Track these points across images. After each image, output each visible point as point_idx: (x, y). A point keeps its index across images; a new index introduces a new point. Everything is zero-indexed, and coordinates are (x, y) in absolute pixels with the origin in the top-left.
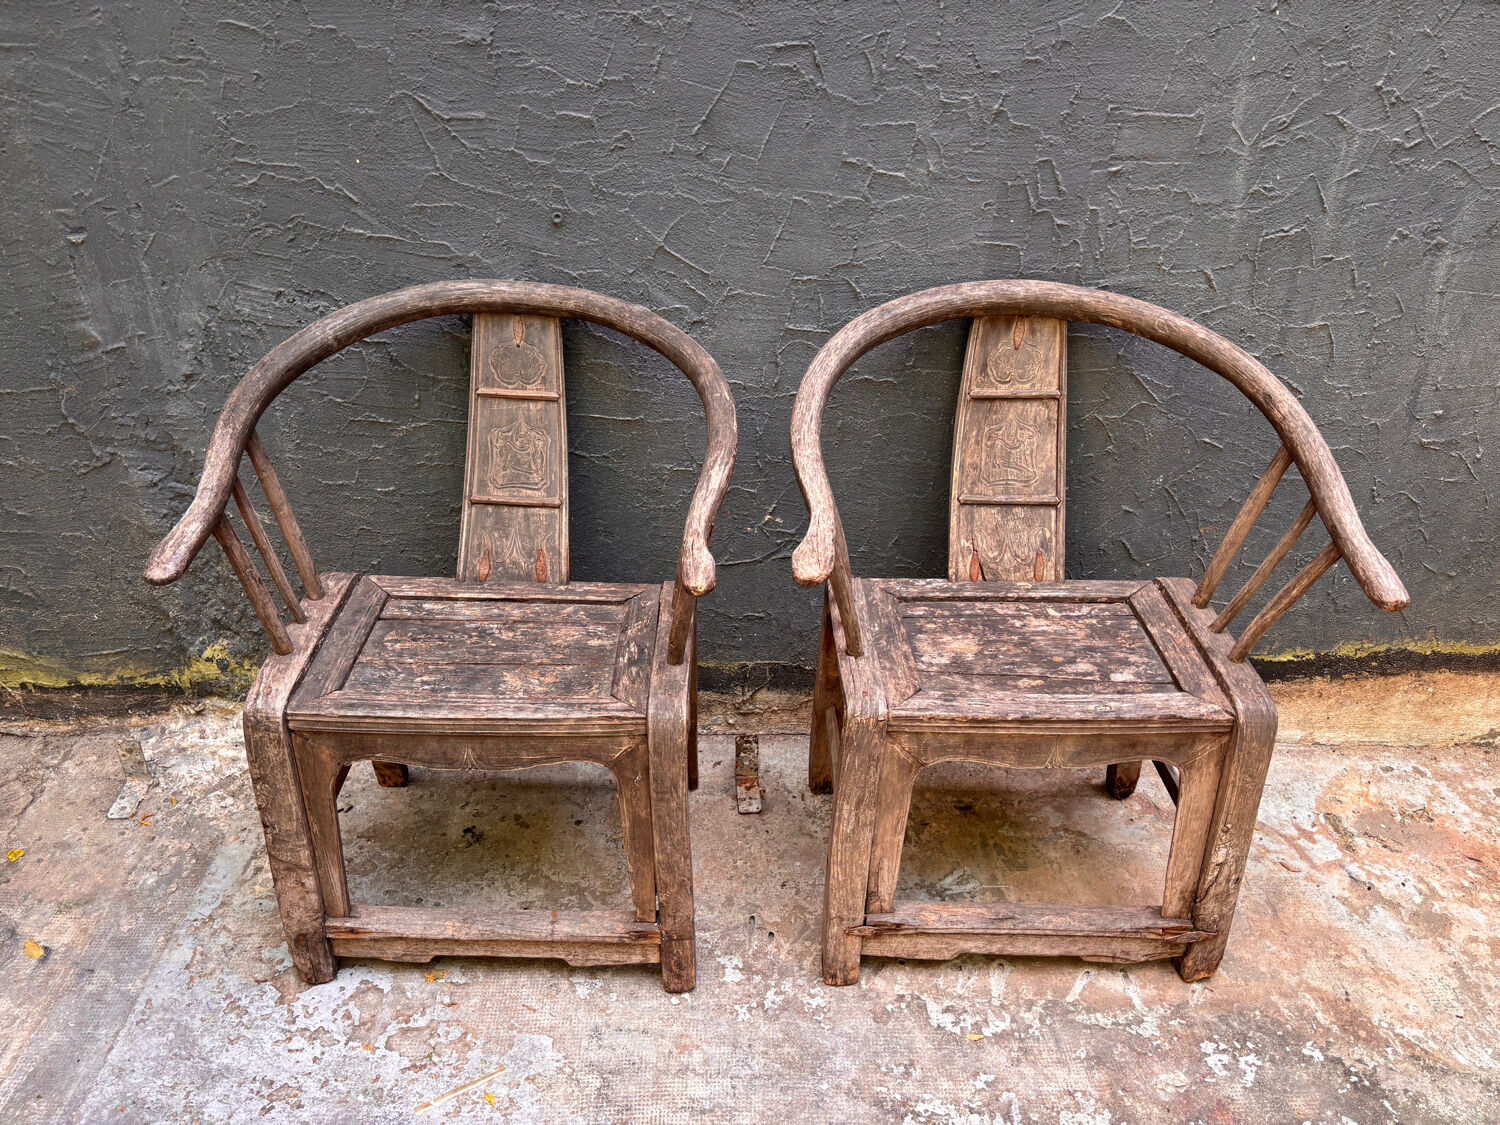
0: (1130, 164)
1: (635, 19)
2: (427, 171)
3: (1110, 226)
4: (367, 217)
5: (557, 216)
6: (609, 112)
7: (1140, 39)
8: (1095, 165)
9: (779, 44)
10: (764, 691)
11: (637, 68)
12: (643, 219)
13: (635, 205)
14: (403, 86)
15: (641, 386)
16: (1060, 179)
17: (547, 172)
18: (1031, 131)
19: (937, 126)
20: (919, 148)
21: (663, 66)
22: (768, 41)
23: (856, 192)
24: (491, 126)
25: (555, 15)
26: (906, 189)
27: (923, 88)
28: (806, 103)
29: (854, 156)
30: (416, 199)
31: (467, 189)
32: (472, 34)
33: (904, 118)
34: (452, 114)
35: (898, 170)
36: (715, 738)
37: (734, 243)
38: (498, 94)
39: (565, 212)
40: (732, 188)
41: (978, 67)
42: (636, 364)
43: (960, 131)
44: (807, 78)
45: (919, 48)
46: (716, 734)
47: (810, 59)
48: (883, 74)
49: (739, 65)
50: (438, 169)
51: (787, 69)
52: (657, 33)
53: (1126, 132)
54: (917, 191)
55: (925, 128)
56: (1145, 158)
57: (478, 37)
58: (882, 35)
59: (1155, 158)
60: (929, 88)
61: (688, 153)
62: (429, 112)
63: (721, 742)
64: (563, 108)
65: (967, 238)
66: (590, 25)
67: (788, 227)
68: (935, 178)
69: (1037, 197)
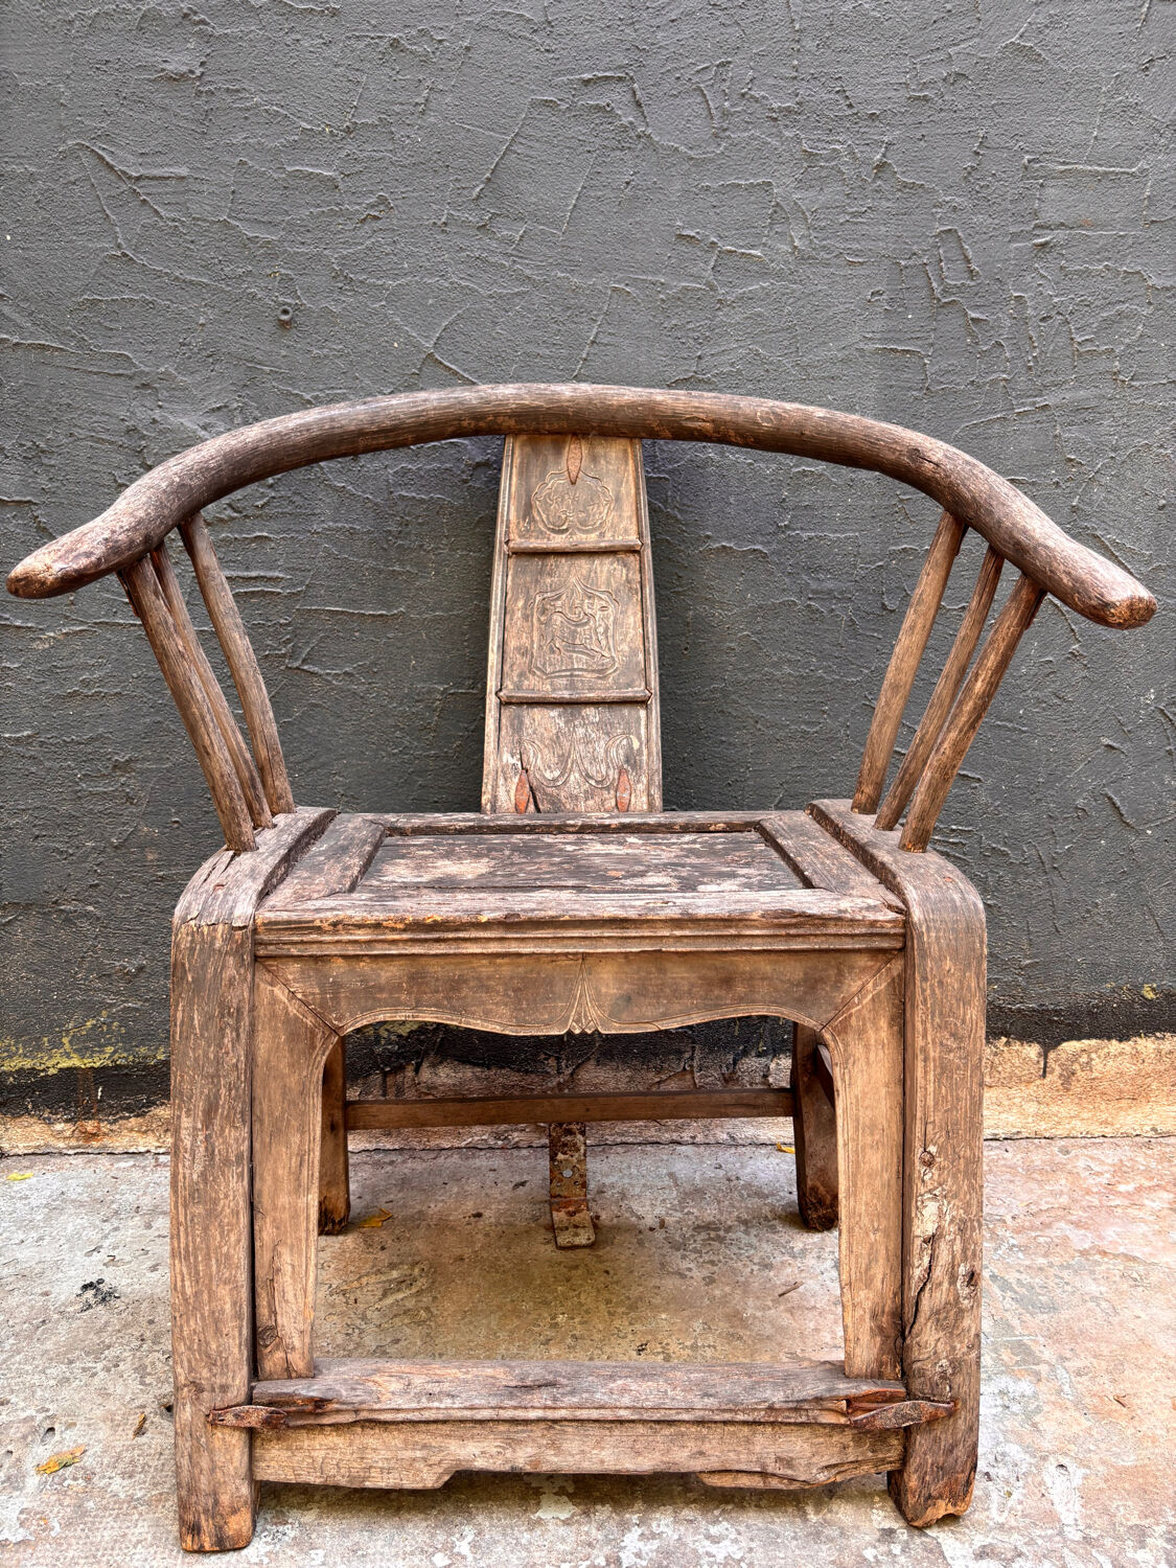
0: (1061, 234)
1: (395, 43)
2: (104, 250)
3: (1043, 319)
4: (15, 316)
5: (285, 312)
6: (359, 167)
7: (1053, 72)
8: (1015, 237)
9: (587, 76)
10: (591, 1066)
11: (397, 108)
12: (404, 317)
13: (394, 297)
14: (78, 135)
15: (402, 564)
16: (970, 254)
17: (272, 252)
18: (927, 191)
19: (801, 184)
20: (779, 214)
21: (433, 105)
22: (571, 72)
23: (697, 278)
24: (196, 187)
25: (288, 40)
26: (764, 274)
27: (780, 135)
28: (627, 155)
29: (692, 227)
30: (86, 288)
31: (159, 275)
32: (176, 64)
33: (755, 175)
34: (142, 171)
35: (753, 247)
36: (515, 1152)
37: (531, 348)
38: (207, 144)
39: (297, 308)
40: (528, 272)
41: (850, 106)
42: (394, 528)
43: (832, 193)
44: (625, 121)
45: (771, 81)
46: (517, 1147)
47: (629, 96)
48: (726, 114)
49: (533, 104)
50: (119, 246)
51: (598, 108)
52: (425, 61)
53: (1050, 192)
54: (779, 275)
55: (785, 187)
56: (1080, 227)
57: (184, 69)
58: (722, 65)
59: (1094, 226)
60: (787, 134)
61: (465, 223)
62: (111, 168)
63: (525, 1158)
64: (295, 161)
65: (850, 340)
66: (333, 52)
67: (606, 327)
68: (803, 258)
69: (942, 280)
